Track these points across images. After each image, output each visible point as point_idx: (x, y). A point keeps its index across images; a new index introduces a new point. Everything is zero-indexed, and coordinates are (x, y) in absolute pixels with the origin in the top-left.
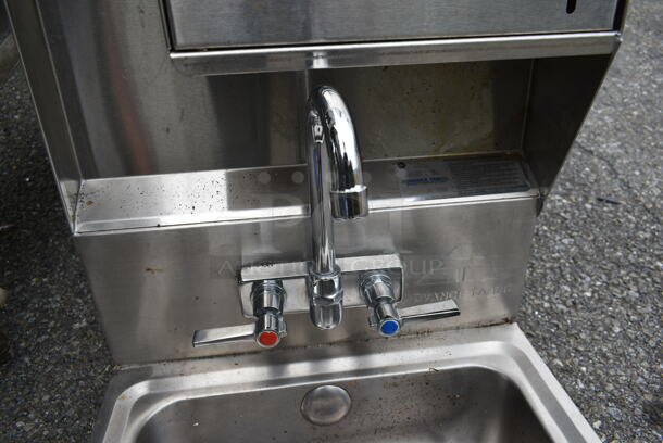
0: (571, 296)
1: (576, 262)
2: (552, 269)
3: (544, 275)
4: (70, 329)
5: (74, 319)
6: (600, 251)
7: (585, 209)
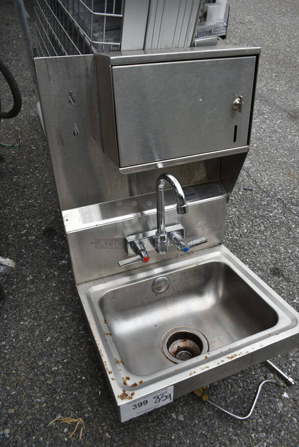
0: (239, 233)
1: (239, 218)
2: (230, 222)
3: (227, 225)
4: (25, 281)
5: (25, 276)
6: (248, 212)
7: (240, 194)
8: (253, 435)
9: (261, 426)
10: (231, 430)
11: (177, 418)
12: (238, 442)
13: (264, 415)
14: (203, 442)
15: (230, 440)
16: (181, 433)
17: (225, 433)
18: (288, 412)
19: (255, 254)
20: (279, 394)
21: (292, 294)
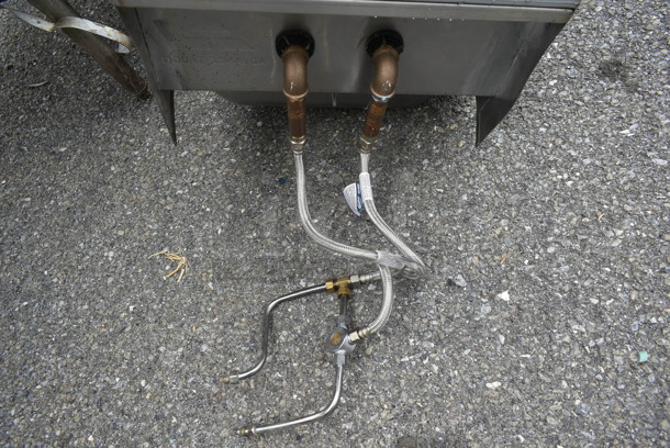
8: (412, 341)
9: (432, 331)
13: (447, 317)
18: (495, 323)
19: (579, 32)
20: (493, 292)
21: (627, 116)
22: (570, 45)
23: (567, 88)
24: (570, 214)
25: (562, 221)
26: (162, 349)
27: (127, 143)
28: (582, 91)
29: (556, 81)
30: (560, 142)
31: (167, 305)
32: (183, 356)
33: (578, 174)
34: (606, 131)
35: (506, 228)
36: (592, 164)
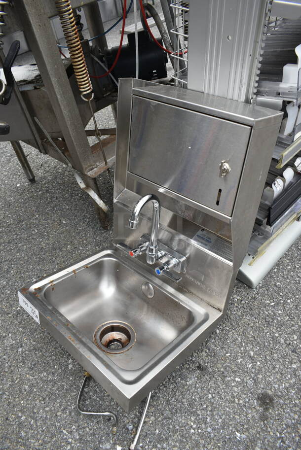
8: (74, 427)
9: (83, 432)
10: (73, 407)
11: (70, 364)
12: (65, 415)
13: (94, 433)
14: (58, 389)
15: (65, 409)
16: (60, 371)
17: (69, 403)
19: (274, 368)
20: (118, 442)
21: (247, 428)
22: (263, 370)
23: (239, 388)
24: (177, 444)
25: (171, 444)
26: (10, 335)
27: (83, 241)
28: (244, 396)
29: (240, 380)
30: (210, 409)
31: (28, 320)
32: (12, 345)
33: (200, 431)
34: (231, 425)
35: (150, 422)
36: (210, 433)
